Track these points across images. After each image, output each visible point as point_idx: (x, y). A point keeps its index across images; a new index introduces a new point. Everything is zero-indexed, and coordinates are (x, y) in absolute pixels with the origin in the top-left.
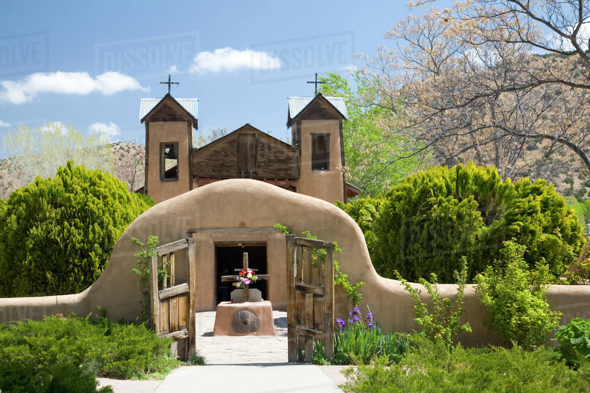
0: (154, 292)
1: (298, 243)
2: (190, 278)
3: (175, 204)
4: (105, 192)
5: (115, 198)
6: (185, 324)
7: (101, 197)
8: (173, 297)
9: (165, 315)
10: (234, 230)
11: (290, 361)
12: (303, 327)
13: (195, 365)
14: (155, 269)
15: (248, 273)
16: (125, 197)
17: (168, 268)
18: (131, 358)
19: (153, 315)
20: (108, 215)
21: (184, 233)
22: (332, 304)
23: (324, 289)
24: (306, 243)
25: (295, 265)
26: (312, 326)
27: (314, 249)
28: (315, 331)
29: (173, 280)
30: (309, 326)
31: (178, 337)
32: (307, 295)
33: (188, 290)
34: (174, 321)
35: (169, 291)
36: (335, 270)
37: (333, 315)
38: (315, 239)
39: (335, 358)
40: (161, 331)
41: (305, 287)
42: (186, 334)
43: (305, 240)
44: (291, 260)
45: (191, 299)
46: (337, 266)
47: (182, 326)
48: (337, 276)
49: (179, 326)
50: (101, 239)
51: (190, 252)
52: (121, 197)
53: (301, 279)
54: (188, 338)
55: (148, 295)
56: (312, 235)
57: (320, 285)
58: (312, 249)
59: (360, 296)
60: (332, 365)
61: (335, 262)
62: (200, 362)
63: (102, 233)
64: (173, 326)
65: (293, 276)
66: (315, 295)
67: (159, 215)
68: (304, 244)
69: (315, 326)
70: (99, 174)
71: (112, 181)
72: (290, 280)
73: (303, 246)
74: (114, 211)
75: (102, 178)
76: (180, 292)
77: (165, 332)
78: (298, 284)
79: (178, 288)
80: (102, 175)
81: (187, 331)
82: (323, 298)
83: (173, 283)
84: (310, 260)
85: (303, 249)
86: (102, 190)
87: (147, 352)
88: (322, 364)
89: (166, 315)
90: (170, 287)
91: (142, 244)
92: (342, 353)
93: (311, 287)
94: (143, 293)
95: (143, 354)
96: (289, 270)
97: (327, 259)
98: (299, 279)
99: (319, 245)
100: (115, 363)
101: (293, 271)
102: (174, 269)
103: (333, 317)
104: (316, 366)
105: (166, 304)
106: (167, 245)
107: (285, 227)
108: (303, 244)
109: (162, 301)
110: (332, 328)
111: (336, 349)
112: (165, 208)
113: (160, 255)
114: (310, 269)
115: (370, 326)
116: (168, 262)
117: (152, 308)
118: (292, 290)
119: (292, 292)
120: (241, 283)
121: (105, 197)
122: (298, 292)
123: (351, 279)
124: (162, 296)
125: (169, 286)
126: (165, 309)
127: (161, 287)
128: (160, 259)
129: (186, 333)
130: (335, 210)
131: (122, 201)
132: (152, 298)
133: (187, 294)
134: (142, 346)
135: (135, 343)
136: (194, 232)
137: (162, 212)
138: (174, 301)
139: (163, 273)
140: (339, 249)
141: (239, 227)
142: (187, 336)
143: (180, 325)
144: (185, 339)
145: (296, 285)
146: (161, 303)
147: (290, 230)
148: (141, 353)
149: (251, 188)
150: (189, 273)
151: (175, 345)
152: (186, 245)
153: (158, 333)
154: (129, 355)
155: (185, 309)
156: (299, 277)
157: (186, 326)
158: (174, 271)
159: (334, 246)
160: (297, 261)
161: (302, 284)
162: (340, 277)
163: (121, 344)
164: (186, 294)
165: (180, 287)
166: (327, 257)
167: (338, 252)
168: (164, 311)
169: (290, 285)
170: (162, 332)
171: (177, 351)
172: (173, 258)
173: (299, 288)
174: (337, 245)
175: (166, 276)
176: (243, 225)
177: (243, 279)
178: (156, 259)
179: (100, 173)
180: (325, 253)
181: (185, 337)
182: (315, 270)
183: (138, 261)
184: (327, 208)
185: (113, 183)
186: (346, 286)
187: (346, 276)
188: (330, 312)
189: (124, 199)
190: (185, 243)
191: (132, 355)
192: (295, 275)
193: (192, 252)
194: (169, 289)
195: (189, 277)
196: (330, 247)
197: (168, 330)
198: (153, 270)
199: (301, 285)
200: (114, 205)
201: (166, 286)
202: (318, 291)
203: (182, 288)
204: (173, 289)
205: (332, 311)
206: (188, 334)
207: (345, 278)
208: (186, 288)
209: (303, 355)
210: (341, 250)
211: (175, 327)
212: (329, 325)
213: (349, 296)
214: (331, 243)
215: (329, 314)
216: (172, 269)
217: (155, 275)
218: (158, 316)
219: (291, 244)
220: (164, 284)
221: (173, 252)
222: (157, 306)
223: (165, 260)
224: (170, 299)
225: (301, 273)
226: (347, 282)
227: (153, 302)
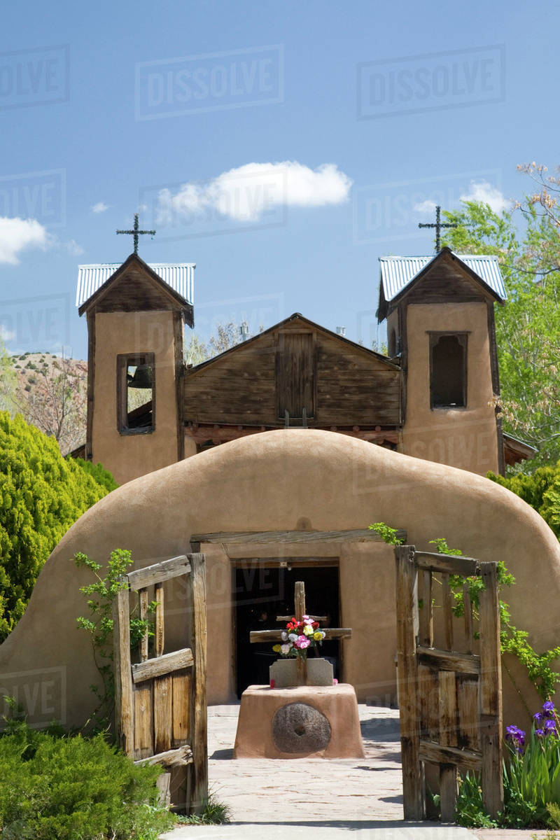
0: (123, 666)
1: (421, 562)
2: (197, 637)
4: (18, 459)
5: (35, 470)
6: (185, 736)
7: (9, 469)
8: (161, 678)
9: (145, 713)
10: (286, 537)
11: (407, 817)
12: (433, 744)
13: (208, 823)
14: (124, 618)
15: (306, 624)
16: (56, 468)
17: (152, 616)
18: (78, 809)
19: (120, 716)
20: (24, 507)
21: (184, 542)
22: (495, 696)
23: (478, 663)
24: (438, 563)
25: (416, 610)
26: (454, 742)
27: (457, 577)
28: (462, 753)
29: (160, 641)
30: (448, 743)
31: (171, 762)
32: (443, 675)
33: (192, 664)
34: (163, 730)
35: (152, 664)
36: (502, 622)
37: (501, 718)
38: (457, 555)
39: (506, 812)
40: (136, 751)
41: (437, 657)
42: (187, 757)
43: (436, 557)
44: (406, 600)
45: (197, 681)
46: (505, 614)
47: (180, 740)
48: (505, 634)
49: (173, 740)
50: (9, 556)
51: (195, 585)
52: (48, 468)
53: (428, 641)
54: (192, 765)
55: (109, 674)
56: (450, 547)
57: (470, 653)
58: (451, 576)
59: (557, 677)
60: (499, 827)
61: (502, 605)
62: (216, 816)
63: (10, 544)
64: (161, 740)
65: (412, 633)
66: (461, 678)
67: (132, 506)
68: (435, 565)
69: (463, 741)
70: (4, 421)
71: (29, 436)
72: (405, 641)
73: (431, 570)
74: (36, 498)
75: (10, 428)
76: (175, 667)
77: (145, 751)
78: (422, 650)
79: (172, 657)
80: (10, 424)
81: (189, 751)
82: (477, 681)
83: (160, 648)
84: (448, 601)
85: (431, 576)
86: (12, 453)
87: (112, 797)
88: (478, 826)
89: (147, 716)
90: (155, 657)
91: (98, 567)
92: (521, 801)
93: (450, 657)
94: (99, 669)
95: (103, 801)
96: (403, 620)
97: (484, 597)
98: (425, 640)
99: (466, 568)
100: (44, 820)
101: (411, 624)
102: (162, 619)
103: (501, 723)
104: (465, 829)
105: (146, 693)
106: (150, 567)
107: (394, 530)
108: (432, 567)
109: (139, 685)
110: (498, 746)
111: (507, 793)
112: (144, 491)
113: (136, 588)
114: (449, 617)
116: (150, 604)
117: (117, 701)
118: (410, 662)
119: (410, 668)
120: (292, 645)
121: (17, 470)
122: (422, 668)
123: (537, 640)
124: (138, 675)
125: (152, 654)
126: (145, 705)
127: (136, 657)
128: (134, 597)
129: (188, 754)
130: (500, 493)
131: (51, 477)
132: (117, 681)
133: (191, 672)
134: (101, 783)
135: (86, 776)
136: (203, 542)
137: (137, 500)
138: (164, 686)
139: (142, 627)
140: (510, 576)
141: (295, 530)
142: (191, 761)
143: (175, 737)
144: (185, 767)
145: (417, 654)
146: (137, 692)
147: (403, 536)
148: (100, 797)
149: (320, 449)
150: (194, 626)
151: (164, 781)
152: (188, 569)
153: (131, 755)
154: (74, 802)
155: (185, 703)
156: (425, 637)
157: (188, 738)
158: (163, 623)
159: (498, 570)
160: (420, 601)
161: (431, 650)
162: (511, 636)
163: (58, 779)
164: (187, 672)
165: (176, 656)
166: (485, 595)
167: (508, 582)
168: (143, 708)
169: (405, 652)
170: (139, 753)
171: (169, 793)
172: (161, 594)
173: (424, 658)
174: (506, 570)
175: (147, 633)
176: (304, 527)
177: (295, 637)
178: (127, 597)
179: (5, 418)
180: (480, 586)
181: (185, 762)
182: (459, 622)
183: (90, 602)
184: (481, 488)
185: (32, 440)
186: (525, 655)
187: (525, 634)
188: (493, 712)
189: (53, 472)
190: (186, 564)
191: (79, 803)
192: (416, 633)
193: (200, 582)
194: (153, 660)
195: (194, 635)
196: (490, 573)
197: (151, 748)
198: (121, 622)
199: (428, 652)
200: (35, 486)
201: (147, 654)
202: (467, 667)
203: (179, 658)
204: (162, 661)
205: (496, 708)
206: (192, 757)
207: (523, 638)
208: (187, 659)
209: (437, 805)
210: (514, 578)
211: (164, 741)
212: (491, 741)
213: (533, 678)
214: (493, 564)
215: (490, 715)
216: (160, 617)
217: (125, 631)
218: (130, 719)
219: (406, 567)
220: (143, 651)
221: (161, 583)
222: (129, 697)
223: (144, 599)
224: (155, 682)
225: (428, 627)
226: (527, 648)
227: (121, 689)
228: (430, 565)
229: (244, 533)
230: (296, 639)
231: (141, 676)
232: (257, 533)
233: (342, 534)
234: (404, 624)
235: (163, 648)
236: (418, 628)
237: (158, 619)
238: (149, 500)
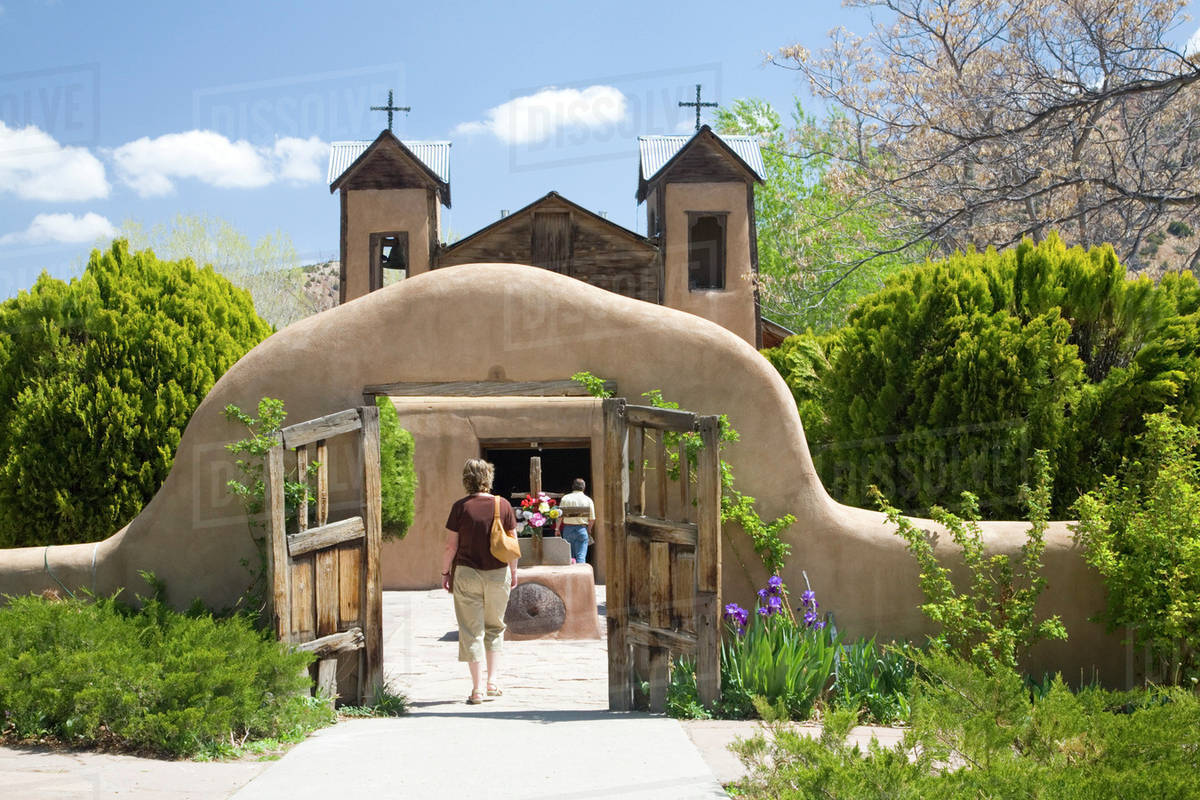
0: (275, 537)
1: (631, 418)
2: (369, 504)
3: (332, 325)
4: (197, 309)
5: (220, 323)
6: (355, 616)
7: (185, 319)
8: (325, 551)
9: (304, 594)
10: (475, 389)
11: (613, 707)
12: (644, 626)
13: (381, 715)
14: (277, 480)
15: (541, 501)
16: (244, 322)
17: (312, 478)
18: (194, 704)
19: (272, 593)
20: (203, 362)
21: (355, 394)
22: (714, 569)
23: (695, 532)
24: (651, 418)
25: (625, 472)
26: (666, 623)
27: (672, 434)
28: (673, 634)
29: (323, 508)
30: (659, 624)
31: (338, 647)
32: (655, 547)
33: (363, 534)
34: (328, 609)
35: (313, 534)
36: (724, 486)
37: (719, 595)
38: (673, 408)
39: (723, 701)
40: (293, 634)
41: (649, 527)
42: (358, 640)
43: (649, 410)
44: (615, 460)
45: (370, 554)
46: (729, 476)
47: (349, 622)
48: (727, 500)
49: (340, 622)
50: (185, 417)
51: (366, 443)
52: (235, 322)
53: (639, 508)
54: (364, 650)
55: (262, 543)
56: (666, 399)
57: (686, 521)
58: (666, 432)
59: (786, 549)
60: (714, 718)
61: (724, 466)
62: (394, 707)
63: (185, 403)
64: (325, 621)
65: (621, 500)
66: (675, 548)
67: (293, 351)
68: (647, 420)
69: (676, 620)
70: (186, 269)
71: (214, 286)
72: (613, 509)
73: (644, 425)
74: (219, 353)
75: (192, 277)
76: (342, 539)
77: (304, 635)
78: (632, 519)
79: (339, 527)
80: (192, 272)
81: (360, 634)
82: (693, 552)
83: (323, 516)
84: (663, 460)
85: (643, 433)
86: (189, 303)
87: (241, 689)
88: (690, 717)
89: (307, 596)
90: (318, 526)
91: (252, 421)
92: (740, 689)
93: (663, 526)
94: (255, 540)
95: (228, 694)
96: (610, 484)
97: (703, 457)
98: (635, 508)
99: (683, 423)
100: (150, 717)
101: (620, 488)
102: (326, 482)
103: (719, 601)
104: (675, 720)
105: (306, 567)
106: (309, 422)
107: (601, 381)
108: (644, 422)
109: (297, 559)
110: (715, 627)
111: (725, 678)
112: (308, 333)
113: (292, 447)
114: (663, 482)
115: (810, 623)
116: (310, 464)
117: (270, 577)
118: (618, 534)
119: (618, 539)
120: (526, 523)
121: (196, 321)
122: (632, 539)
123: (764, 506)
124: (295, 548)
126: (304, 579)
127: (292, 526)
129: (358, 638)
130: (725, 338)
131: (238, 331)
132: (270, 553)
133: (361, 544)
134: (227, 672)
136: (378, 394)
137: (301, 344)
138: (328, 560)
139: (300, 491)
140: (734, 431)
141: (486, 381)
142: (362, 645)
143: (343, 618)
144: (354, 651)
145: (627, 523)
146: (294, 566)
147: (613, 387)
148: (224, 690)
149: (517, 286)
150: (366, 491)
151: (328, 669)
152: (358, 425)
153: (286, 639)
154: (190, 695)
155: (355, 580)
156: (636, 504)
157: (359, 619)
158: (326, 487)
159: (720, 425)
160: (631, 463)
161: (643, 519)
162: (735, 502)
163: (170, 668)
164: (358, 544)
165: (343, 525)
166: (704, 453)
167: (731, 438)
168: (302, 585)
169: (613, 521)
170: (298, 636)
171: (335, 682)
172: (323, 455)
173: (634, 528)
174: (728, 424)
175: (307, 498)
176: (498, 377)
177: (529, 515)
178: (280, 457)
179: (187, 265)
180: (698, 443)
181: (355, 647)
182: (674, 489)
183: (240, 462)
184: (703, 333)
185: (218, 291)
186: (750, 524)
187: (751, 500)
188: (710, 588)
189: (241, 327)
190: (355, 419)
191: (196, 697)
192: (625, 498)
193: (373, 441)
194: (311, 531)
195: (366, 502)
196: (710, 429)
197: (312, 631)
198: (273, 485)
199: (638, 521)
200: (218, 340)
201: (306, 523)
202: (682, 536)
203: (347, 528)
204: (326, 530)
205: (714, 585)
206: (364, 640)
207: (748, 504)
208: (357, 529)
209: (645, 693)
210: (738, 435)
211: (329, 623)
212: (708, 621)
213: (759, 550)
214: (714, 418)
215: (708, 592)
216: (323, 480)
217: (278, 496)
218: (285, 597)
219: (614, 422)
220: (301, 519)
221: (324, 440)
222: (284, 573)
223: (303, 458)
224: (317, 556)
225: (639, 492)
226: (753, 516)
227: (274, 562)
228: (641, 420)
229: (424, 383)
230: (530, 517)
231: (299, 548)
232: (443, 383)
233: (542, 385)
234: (612, 488)
235: (326, 516)
236: (627, 495)
237: (320, 482)
238: (314, 344)
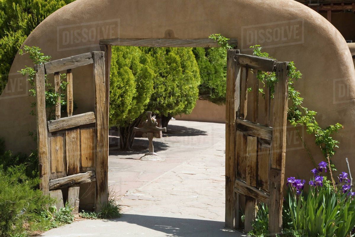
0: (40, 122)
1: (241, 62)
3: (83, 5)
6: (90, 165)
8: (71, 129)
9: (59, 152)
10: (158, 43)
12: (243, 183)
14: (41, 91)
17: (63, 91)
19: (39, 152)
22: (280, 156)
23: (271, 132)
24: (251, 62)
26: (254, 183)
29: (70, 107)
30: (251, 184)
31: (80, 181)
32: (250, 138)
33: (94, 121)
34: (73, 159)
35: (63, 121)
37: (283, 171)
40: (52, 173)
41: (247, 127)
42: (91, 177)
43: (250, 57)
47: (87, 168)
49: (81, 167)
51: (96, 72)
53: (243, 115)
54: (95, 182)
57: (266, 125)
58: (260, 71)
59: (336, 144)
64: (72, 167)
65: (233, 109)
66: (260, 141)
67: (63, 20)
69: (259, 184)
72: (229, 115)
73: (248, 67)
76: (81, 123)
77: (60, 174)
78: (239, 121)
79: (79, 117)
81: (93, 174)
82: (270, 144)
83: (70, 111)
85: (248, 71)
90: (67, 116)
93: (254, 127)
96: (229, 100)
97: (277, 87)
98: (240, 114)
99: (267, 66)
101: (233, 103)
102: (72, 93)
103: (283, 176)
105: (59, 139)
106: (61, 59)
107: (227, 39)
108: (247, 65)
109: (54, 134)
110: (279, 190)
113: (51, 73)
115: (346, 191)
116: (62, 83)
118: (231, 128)
119: (232, 132)
122: (238, 132)
124: (52, 128)
125: (64, 113)
126: (58, 145)
127: (51, 116)
133: (93, 127)
137: (67, 16)
138: (73, 135)
139: (55, 98)
140: (298, 72)
141: (164, 38)
143: (83, 165)
144: (92, 183)
145: (236, 123)
146: (52, 138)
147: (233, 43)
150: (96, 98)
151: (74, 192)
152: (91, 61)
153: (47, 176)
155: (90, 145)
157: (92, 166)
158: (72, 95)
159: (288, 68)
160: (241, 88)
161: (244, 122)
164: (91, 126)
165: (83, 116)
166: (278, 85)
168: (58, 148)
169: (229, 121)
170: (55, 175)
171: (78, 199)
172: (70, 78)
173: (240, 127)
174: (294, 67)
175: (60, 101)
176: (170, 36)
178: (43, 78)
180: (274, 79)
181: (90, 181)
184: (292, 9)
186: (311, 128)
187: (313, 112)
188: (278, 167)
190: (89, 58)
192: (236, 109)
193: (100, 70)
194: (64, 118)
195: (96, 104)
196: (283, 70)
197: (64, 172)
198: (38, 93)
199: (242, 123)
201: (60, 114)
202: (264, 134)
203: (85, 117)
204: (71, 119)
205: (280, 165)
206: (95, 177)
207: (312, 116)
208: (91, 118)
209: (243, 222)
210: (301, 74)
211: (74, 168)
212: (275, 186)
213: (320, 142)
214: (285, 64)
215: (276, 169)
216: (70, 92)
217: (41, 99)
218: (46, 154)
219: (232, 64)
220: (56, 112)
221: (71, 69)
222: (45, 141)
223: (57, 79)
224: (66, 132)
225: (243, 106)
226: (314, 123)
227: (39, 136)
228: (246, 63)
231: (55, 128)
232: (141, 39)
233: (195, 41)
234: (230, 103)
235: (72, 111)
236: (238, 106)
237: (68, 93)
238: (74, 16)
